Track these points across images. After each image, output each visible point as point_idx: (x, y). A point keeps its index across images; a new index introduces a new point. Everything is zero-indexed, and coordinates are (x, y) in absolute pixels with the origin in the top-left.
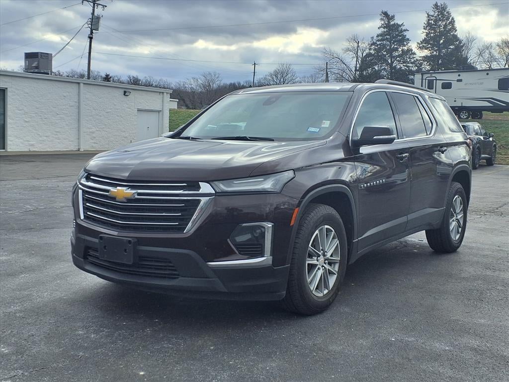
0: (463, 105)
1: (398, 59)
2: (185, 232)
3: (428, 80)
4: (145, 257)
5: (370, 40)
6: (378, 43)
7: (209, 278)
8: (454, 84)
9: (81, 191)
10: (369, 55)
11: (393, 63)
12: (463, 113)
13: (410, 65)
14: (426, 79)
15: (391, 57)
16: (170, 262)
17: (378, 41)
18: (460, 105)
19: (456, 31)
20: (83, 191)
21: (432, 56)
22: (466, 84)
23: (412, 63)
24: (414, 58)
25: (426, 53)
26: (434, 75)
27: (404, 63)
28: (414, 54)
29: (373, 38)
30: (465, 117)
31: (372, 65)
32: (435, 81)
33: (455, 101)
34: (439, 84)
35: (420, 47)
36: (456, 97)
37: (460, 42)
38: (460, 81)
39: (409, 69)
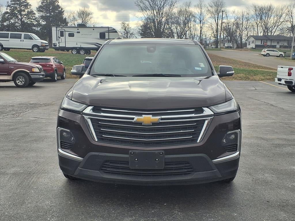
0: (81, 47)
1: (25, 16)
2: (198, 142)
3: (60, 31)
4: (167, 163)
5: (6, 3)
6: (12, 6)
7: (213, 170)
8: (75, 34)
9: (90, 119)
10: (6, 13)
11: (22, 18)
12: (82, 51)
13: (33, 21)
14: (59, 31)
15: (21, 15)
16: (188, 163)
17: (12, 4)
18: (80, 47)
19: (58, 2)
20: (91, 119)
21: (46, 16)
22: (82, 35)
23: (33, 20)
24: (35, 16)
25: (41, 14)
26: (63, 28)
27: (29, 19)
28: (35, 14)
29: (8, 2)
30: (83, 53)
31: (8, 19)
32: (64, 32)
33: (77, 44)
34: (67, 34)
35: (38, 10)
36: (77, 42)
37: (62, 9)
38: (79, 32)
39: (32, 23)
